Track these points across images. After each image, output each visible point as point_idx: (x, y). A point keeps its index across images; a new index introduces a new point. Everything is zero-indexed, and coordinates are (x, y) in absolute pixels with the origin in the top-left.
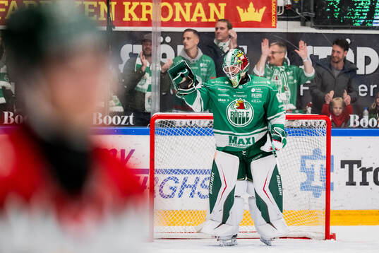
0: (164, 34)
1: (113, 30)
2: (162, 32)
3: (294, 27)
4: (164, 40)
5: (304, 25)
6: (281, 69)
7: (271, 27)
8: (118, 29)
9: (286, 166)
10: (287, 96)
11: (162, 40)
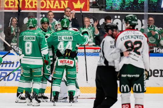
0: (42, 13)
1: (21, 11)
2: (41, 13)
3: (96, 11)
4: (42, 15)
5: (100, 10)
6: (89, 29)
7: (87, 11)
8: (22, 11)
9: (93, 69)
10: (92, 40)
11: (41, 16)
